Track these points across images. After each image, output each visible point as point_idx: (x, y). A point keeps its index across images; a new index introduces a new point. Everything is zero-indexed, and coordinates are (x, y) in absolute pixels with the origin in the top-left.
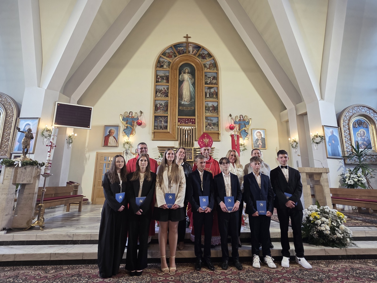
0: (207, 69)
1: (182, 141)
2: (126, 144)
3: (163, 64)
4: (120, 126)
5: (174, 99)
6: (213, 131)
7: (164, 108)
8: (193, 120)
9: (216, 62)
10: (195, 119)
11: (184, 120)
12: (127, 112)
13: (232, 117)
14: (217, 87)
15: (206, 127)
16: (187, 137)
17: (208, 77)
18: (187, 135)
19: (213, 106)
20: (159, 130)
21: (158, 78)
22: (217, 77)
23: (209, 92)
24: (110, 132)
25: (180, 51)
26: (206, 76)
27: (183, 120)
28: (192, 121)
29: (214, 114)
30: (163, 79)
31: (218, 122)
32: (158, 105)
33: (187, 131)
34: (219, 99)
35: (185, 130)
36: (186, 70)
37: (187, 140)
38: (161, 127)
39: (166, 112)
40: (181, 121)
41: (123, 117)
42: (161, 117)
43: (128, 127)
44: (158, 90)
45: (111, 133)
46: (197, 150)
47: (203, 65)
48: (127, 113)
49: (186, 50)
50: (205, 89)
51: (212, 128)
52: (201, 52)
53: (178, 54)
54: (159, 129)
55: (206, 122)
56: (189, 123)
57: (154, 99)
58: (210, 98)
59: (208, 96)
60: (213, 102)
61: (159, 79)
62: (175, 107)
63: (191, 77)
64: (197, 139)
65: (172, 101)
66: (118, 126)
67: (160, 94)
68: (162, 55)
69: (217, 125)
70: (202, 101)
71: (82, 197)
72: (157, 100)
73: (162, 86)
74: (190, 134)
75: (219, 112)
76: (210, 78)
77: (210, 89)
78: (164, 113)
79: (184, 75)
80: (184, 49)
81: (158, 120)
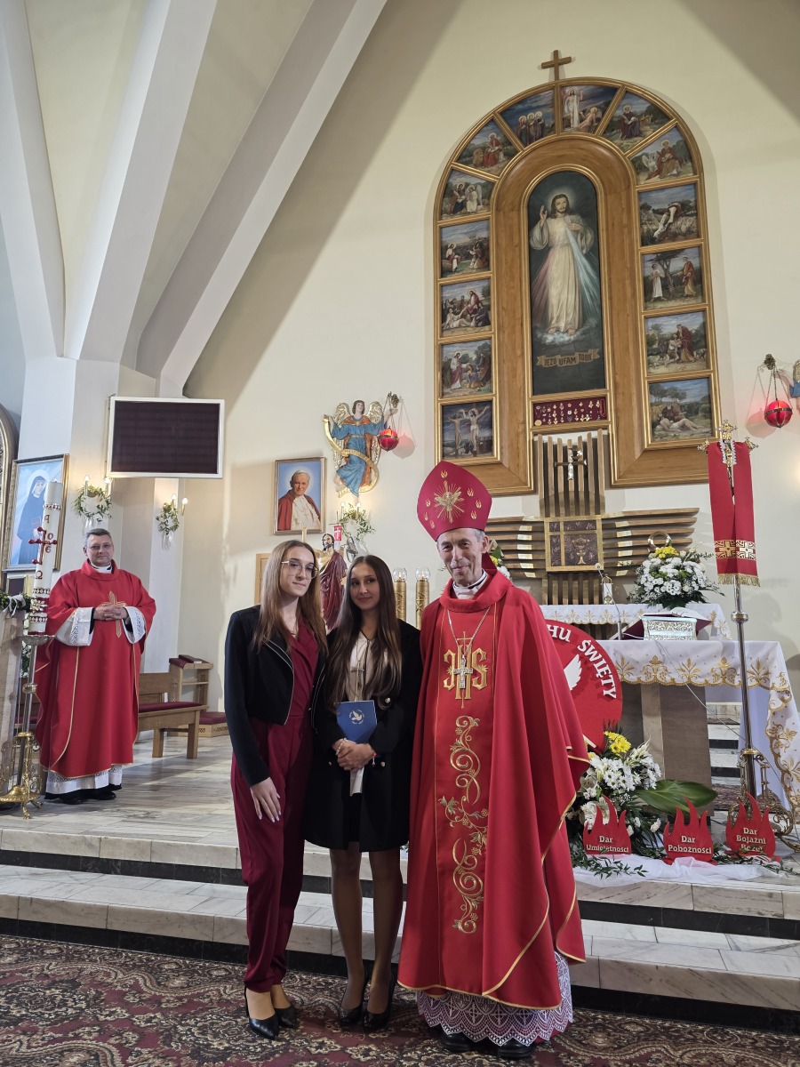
0: (646, 177)
1: (552, 492)
2: (351, 520)
3: (463, 197)
4: (325, 459)
5: (514, 327)
6: (685, 439)
7: (476, 371)
8: (598, 404)
9: (691, 136)
10: (603, 399)
11: (558, 406)
13: (778, 367)
14: (699, 247)
15: (654, 425)
16: (571, 475)
17: (653, 210)
18: (571, 467)
19: (685, 331)
20: (462, 457)
21: (448, 259)
22: (696, 201)
23: (663, 276)
24: (293, 482)
25: (530, 126)
26: (644, 208)
27: (555, 407)
28: (590, 409)
29: (689, 367)
30: (466, 258)
31: (710, 397)
32: (455, 361)
33: (570, 452)
34: (711, 297)
35: (565, 449)
36: (558, 201)
37: (571, 487)
38: (468, 447)
39: (485, 384)
40: (546, 412)
41: (332, 424)
42: (467, 406)
43: (353, 458)
44: (452, 303)
45: (297, 485)
46: (619, 524)
47: (629, 165)
48: (346, 410)
49: (553, 117)
50: (643, 267)
51: (683, 427)
52: (616, 110)
53: (520, 139)
54: (459, 452)
55: (651, 405)
56: (580, 417)
57: (436, 340)
58: (669, 299)
59: (658, 292)
60: (684, 316)
61: (450, 259)
62: (520, 360)
63: (578, 227)
64: (615, 481)
65: (506, 340)
66: (318, 459)
67: (458, 319)
68: (459, 160)
69: (704, 410)
70: (630, 318)
71: (195, 708)
72: (449, 344)
73: (465, 286)
74: (585, 462)
75: (713, 352)
76: (662, 214)
77: (665, 260)
78: (479, 390)
79: (549, 226)
80: (545, 116)
81: (454, 422)
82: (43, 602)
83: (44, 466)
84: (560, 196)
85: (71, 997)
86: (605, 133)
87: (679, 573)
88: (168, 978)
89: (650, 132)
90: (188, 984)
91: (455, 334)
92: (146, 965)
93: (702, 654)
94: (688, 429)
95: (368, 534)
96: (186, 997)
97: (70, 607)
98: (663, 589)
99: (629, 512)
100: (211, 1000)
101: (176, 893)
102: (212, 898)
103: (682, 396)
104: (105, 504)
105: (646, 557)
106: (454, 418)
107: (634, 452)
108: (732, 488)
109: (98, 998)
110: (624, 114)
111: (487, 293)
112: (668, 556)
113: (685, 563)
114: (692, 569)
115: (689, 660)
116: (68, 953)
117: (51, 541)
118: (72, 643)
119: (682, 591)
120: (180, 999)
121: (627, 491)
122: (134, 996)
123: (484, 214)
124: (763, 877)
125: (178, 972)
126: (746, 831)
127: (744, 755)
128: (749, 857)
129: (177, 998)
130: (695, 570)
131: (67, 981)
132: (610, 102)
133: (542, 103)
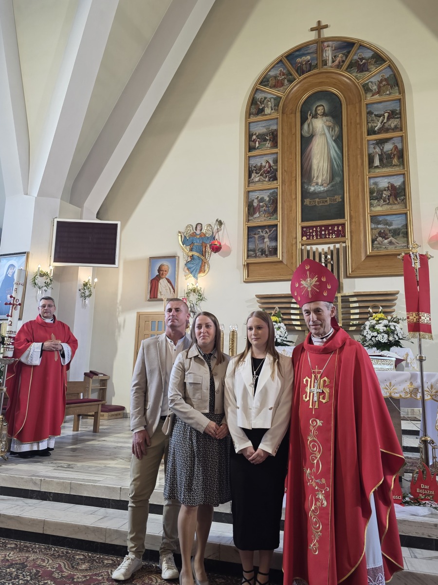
0: (371, 95)
2: (192, 293)
3: (263, 105)
4: (179, 257)
5: (291, 184)
6: (391, 250)
7: (268, 207)
8: (340, 228)
9: (398, 72)
10: (343, 225)
11: (316, 229)
12: (192, 226)
14: (402, 137)
15: (373, 241)
17: (375, 115)
19: (392, 186)
20: (259, 257)
21: (253, 141)
22: (400, 110)
23: (380, 153)
24: (159, 270)
25: (303, 65)
26: (370, 113)
27: (314, 229)
28: (335, 231)
29: (395, 207)
30: (264, 141)
31: (407, 225)
32: (256, 201)
33: (323, 256)
34: (408, 166)
35: (320, 254)
36: (319, 108)
38: (263, 252)
39: (273, 215)
40: (309, 232)
41: (183, 237)
42: (263, 227)
43: (195, 257)
44: (255, 167)
45: (162, 272)
46: (351, 299)
47: (361, 89)
48: (191, 229)
49: (317, 60)
50: (368, 148)
51: (391, 243)
52: (354, 56)
53: (297, 72)
54: (258, 254)
55: (372, 229)
56: (329, 235)
57: (245, 188)
58: (383, 167)
59: (377, 163)
60: (392, 177)
61: (254, 141)
62: (294, 201)
63: (331, 124)
64: (349, 274)
65: (286, 189)
66: (174, 257)
67: (258, 177)
68: (260, 84)
69: (403, 233)
70: (360, 178)
71: (98, 403)
72: (252, 191)
73: (263, 158)
74: (332, 262)
75: (409, 199)
76: (380, 117)
77: (381, 144)
78: (270, 218)
79: (313, 123)
80: (312, 59)
81: (255, 237)
82: (12, 339)
83: (15, 258)
84: (320, 106)
85: (21, 573)
86: (347, 69)
87: (387, 330)
88: (78, 564)
89: (374, 69)
90: (90, 568)
91: (256, 185)
92: (66, 556)
93: (399, 379)
94: (393, 244)
95: (203, 302)
96: (89, 575)
97: (29, 342)
98: (377, 339)
99: (358, 292)
100: (103, 578)
101: (84, 513)
102: (105, 517)
103: (390, 225)
104: (49, 281)
105: (367, 319)
106: (255, 234)
107: (361, 257)
108: (418, 281)
109: (37, 574)
110: (359, 58)
111: (276, 161)
112: (380, 319)
113: (390, 324)
114: (395, 327)
115: (390, 383)
116: (20, 547)
117: (18, 303)
118: (29, 363)
119: (388, 340)
120: (85, 576)
121: (356, 280)
122: (58, 573)
123: (275, 115)
124: (432, 514)
125: (84, 560)
126: (422, 486)
127: (423, 441)
128: (424, 502)
129: (83, 576)
130: (396, 328)
131: (20, 564)
132: (350, 51)
133: (310, 51)
